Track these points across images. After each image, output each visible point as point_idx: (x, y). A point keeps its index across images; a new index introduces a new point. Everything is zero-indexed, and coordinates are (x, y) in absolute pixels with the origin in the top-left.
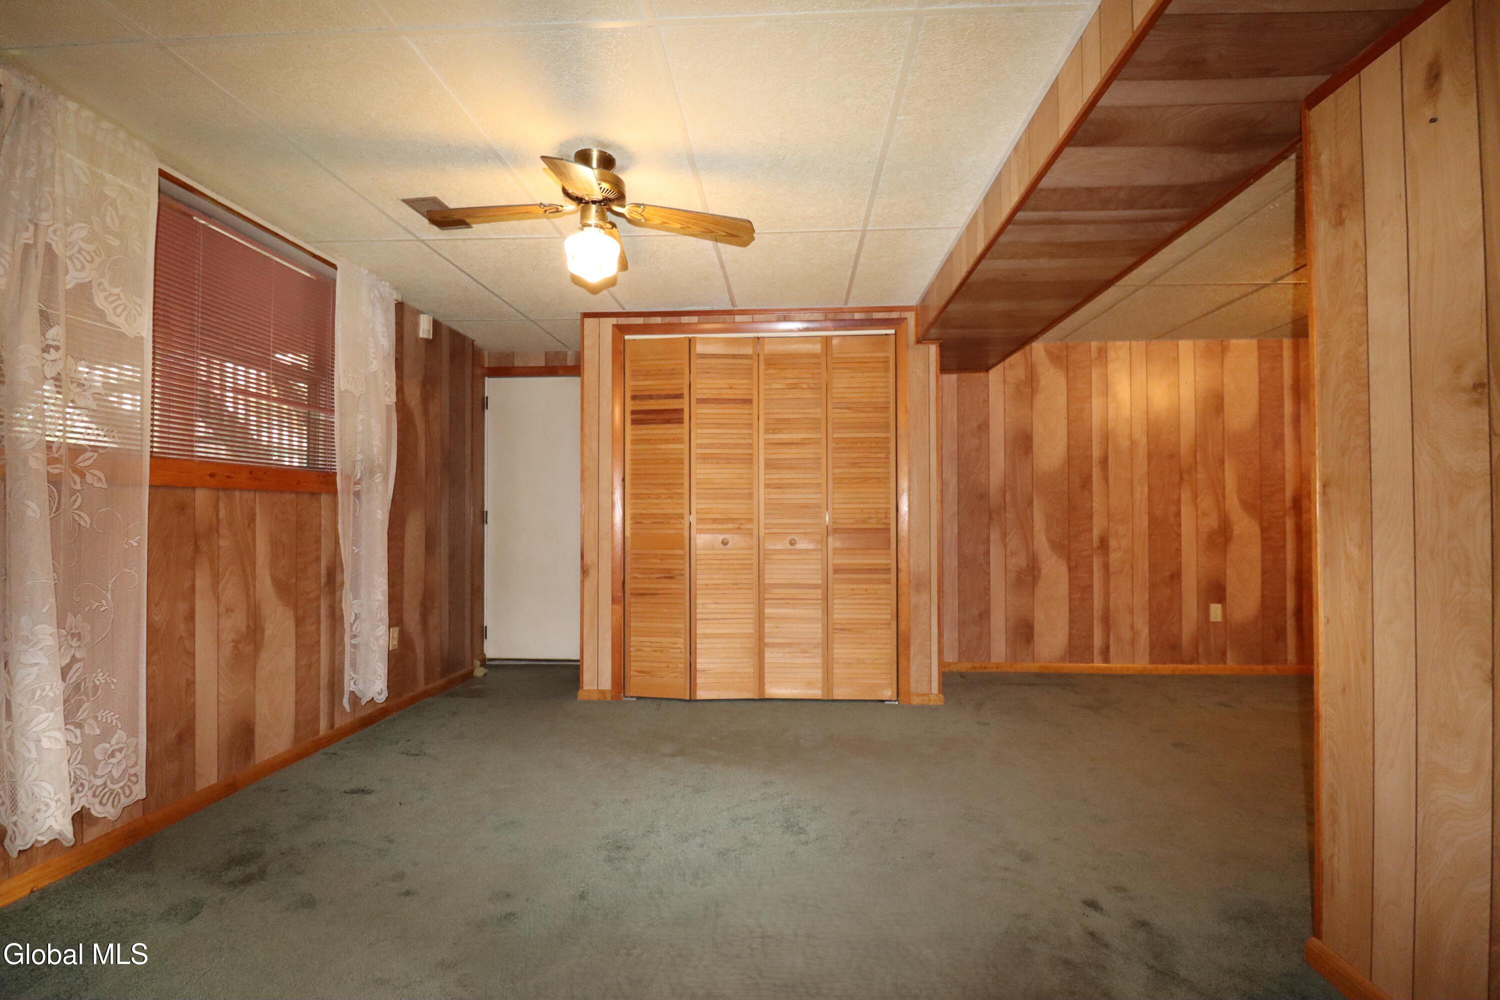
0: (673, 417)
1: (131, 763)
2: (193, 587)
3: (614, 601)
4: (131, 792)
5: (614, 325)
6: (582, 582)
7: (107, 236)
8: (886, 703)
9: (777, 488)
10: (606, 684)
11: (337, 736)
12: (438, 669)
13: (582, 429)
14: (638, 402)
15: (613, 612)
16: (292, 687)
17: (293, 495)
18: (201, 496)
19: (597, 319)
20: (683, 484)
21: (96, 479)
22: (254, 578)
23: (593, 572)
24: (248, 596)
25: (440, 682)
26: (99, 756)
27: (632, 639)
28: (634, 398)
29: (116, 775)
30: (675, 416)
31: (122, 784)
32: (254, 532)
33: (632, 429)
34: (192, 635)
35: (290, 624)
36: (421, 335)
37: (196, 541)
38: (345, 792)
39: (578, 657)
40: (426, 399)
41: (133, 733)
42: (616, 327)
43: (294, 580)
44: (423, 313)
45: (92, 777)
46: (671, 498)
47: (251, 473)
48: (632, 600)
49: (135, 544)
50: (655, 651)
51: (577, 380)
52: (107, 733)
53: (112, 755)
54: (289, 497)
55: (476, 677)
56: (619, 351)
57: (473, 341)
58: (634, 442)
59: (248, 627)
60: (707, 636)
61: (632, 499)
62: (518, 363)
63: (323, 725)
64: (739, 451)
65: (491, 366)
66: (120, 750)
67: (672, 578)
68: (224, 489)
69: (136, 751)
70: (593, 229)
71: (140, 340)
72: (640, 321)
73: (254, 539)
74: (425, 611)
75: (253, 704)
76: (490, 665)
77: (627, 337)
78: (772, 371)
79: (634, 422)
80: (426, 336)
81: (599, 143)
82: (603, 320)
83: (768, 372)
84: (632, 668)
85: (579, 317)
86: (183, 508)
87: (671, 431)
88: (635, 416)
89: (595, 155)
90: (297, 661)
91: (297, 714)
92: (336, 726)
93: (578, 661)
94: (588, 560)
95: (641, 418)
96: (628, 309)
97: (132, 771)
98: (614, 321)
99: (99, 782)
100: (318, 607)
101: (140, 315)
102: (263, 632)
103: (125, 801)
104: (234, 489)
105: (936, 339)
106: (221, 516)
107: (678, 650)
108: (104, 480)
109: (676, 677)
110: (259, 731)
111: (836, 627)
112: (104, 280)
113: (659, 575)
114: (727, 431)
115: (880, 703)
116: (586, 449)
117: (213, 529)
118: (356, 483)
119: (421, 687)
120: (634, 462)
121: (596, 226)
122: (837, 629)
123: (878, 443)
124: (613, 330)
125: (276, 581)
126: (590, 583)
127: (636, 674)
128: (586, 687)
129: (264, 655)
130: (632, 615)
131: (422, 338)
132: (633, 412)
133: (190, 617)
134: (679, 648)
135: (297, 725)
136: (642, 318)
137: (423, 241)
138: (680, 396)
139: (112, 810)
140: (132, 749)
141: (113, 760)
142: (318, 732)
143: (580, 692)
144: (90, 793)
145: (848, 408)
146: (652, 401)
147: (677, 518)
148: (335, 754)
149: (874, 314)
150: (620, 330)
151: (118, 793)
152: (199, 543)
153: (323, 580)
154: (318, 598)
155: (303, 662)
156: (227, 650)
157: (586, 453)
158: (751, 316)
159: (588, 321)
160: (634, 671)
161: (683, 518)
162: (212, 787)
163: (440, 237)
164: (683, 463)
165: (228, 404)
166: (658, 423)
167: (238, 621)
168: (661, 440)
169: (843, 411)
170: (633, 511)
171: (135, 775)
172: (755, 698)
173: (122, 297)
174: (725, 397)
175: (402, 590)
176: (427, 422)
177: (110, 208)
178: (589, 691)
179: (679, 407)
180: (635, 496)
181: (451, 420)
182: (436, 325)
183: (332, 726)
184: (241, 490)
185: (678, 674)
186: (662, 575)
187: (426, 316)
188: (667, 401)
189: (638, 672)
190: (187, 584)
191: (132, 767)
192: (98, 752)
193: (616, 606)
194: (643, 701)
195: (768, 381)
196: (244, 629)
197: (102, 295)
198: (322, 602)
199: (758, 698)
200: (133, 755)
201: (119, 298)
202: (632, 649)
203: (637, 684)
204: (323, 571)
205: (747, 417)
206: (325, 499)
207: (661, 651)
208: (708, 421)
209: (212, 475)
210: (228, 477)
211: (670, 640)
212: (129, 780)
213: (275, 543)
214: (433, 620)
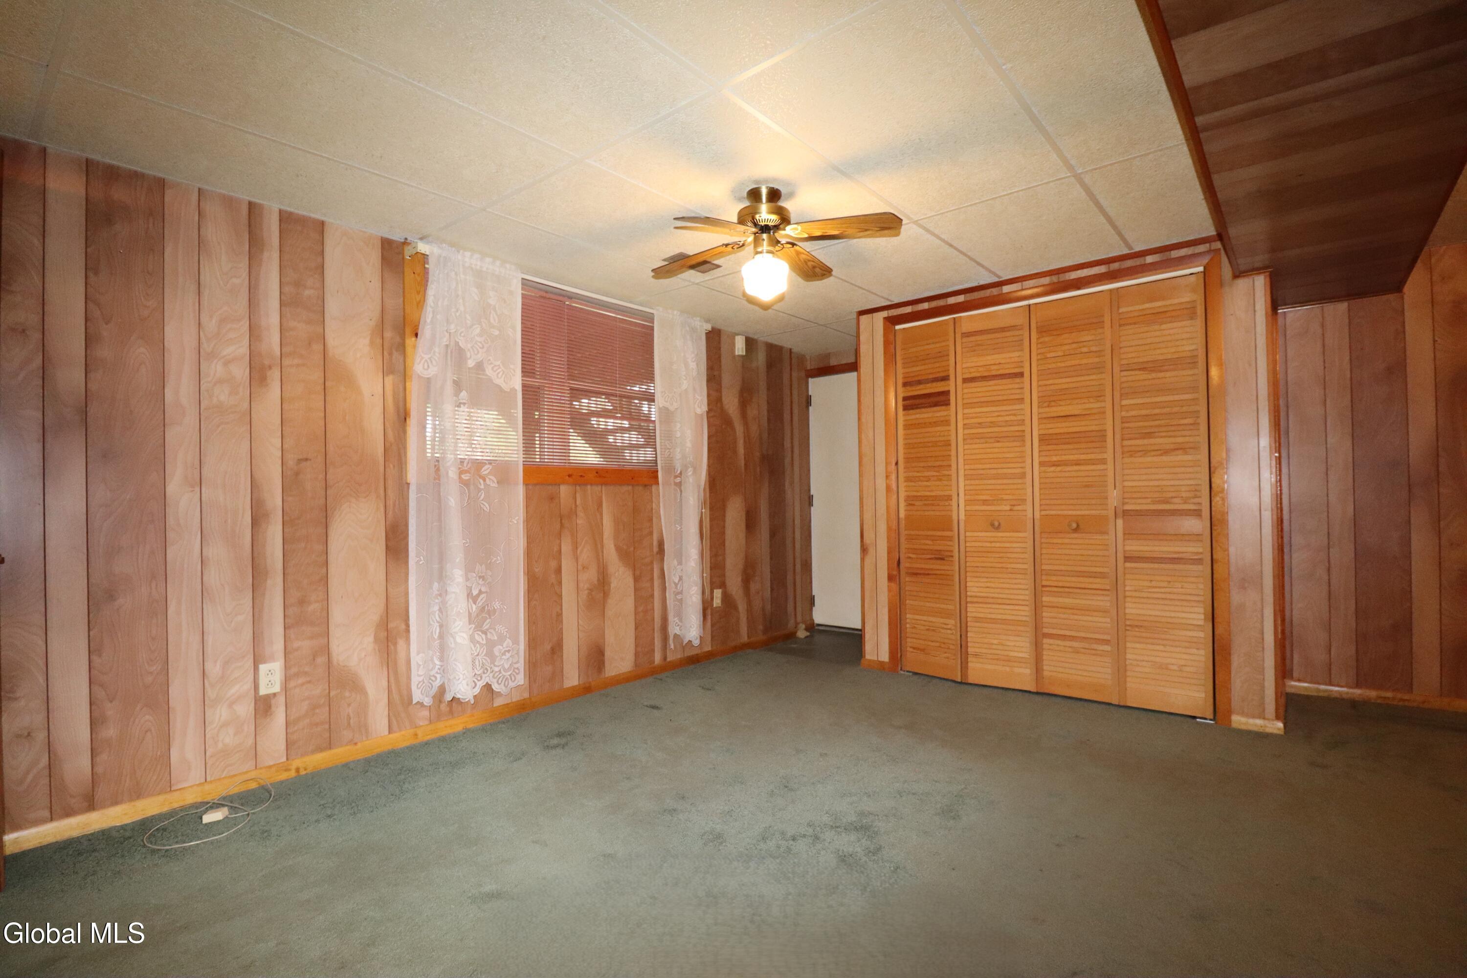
0: (941, 399)
1: (515, 661)
2: (560, 552)
3: (890, 578)
4: (515, 679)
5: (885, 318)
6: (863, 560)
7: (492, 330)
8: (1198, 720)
9: (1054, 465)
10: (885, 657)
11: (668, 667)
12: (761, 627)
13: (859, 419)
14: (908, 388)
15: (889, 590)
16: (632, 626)
17: (630, 488)
18: (564, 490)
19: (870, 316)
20: (950, 466)
21: (492, 481)
22: (602, 547)
23: (871, 551)
24: (598, 560)
25: (761, 637)
26: (497, 653)
27: (908, 616)
28: (905, 384)
29: (507, 666)
30: (942, 398)
31: (509, 673)
32: (601, 514)
33: (904, 415)
34: (560, 583)
35: (630, 581)
36: (737, 353)
37: (561, 520)
38: (647, 706)
39: (859, 627)
40: (744, 404)
41: (516, 642)
42: (887, 319)
43: (632, 549)
44: (738, 334)
45: (492, 666)
46: (940, 480)
47: (597, 473)
48: (907, 579)
49: (516, 522)
50: (928, 630)
51: (855, 374)
52: (501, 639)
53: (504, 654)
54: (626, 488)
55: (798, 638)
56: (889, 343)
57: (791, 349)
58: (907, 427)
59: (599, 580)
60: (977, 620)
61: (905, 481)
62: (833, 362)
63: (658, 658)
64: (1013, 428)
65: (812, 368)
66: (509, 651)
67: (942, 559)
68: (580, 485)
69: (518, 654)
70: (765, 255)
71: (514, 390)
72: (908, 309)
73: (602, 519)
74: (747, 579)
75: (603, 636)
76: (818, 630)
77: (898, 327)
78: (1046, 339)
79: (906, 408)
80: (740, 353)
81: (766, 181)
82: (875, 315)
83: (1042, 340)
84: (909, 644)
85: (855, 316)
86: (552, 498)
87: (938, 414)
88: (906, 402)
89: (764, 192)
90: (636, 607)
91: (636, 646)
92: (668, 660)
93: (860, 630)
94: (867, 540)
95: (911, 403)
96: (896, 300)
97: (516, 666)
98: (885, 314)
99: (497, 669)
100: (652, 570)
101: (514, 375)
102: (609, 584)
103: (512, 684)
104: (586, 484)
105: (1265, 268)
106: (578, 503)
107: (949, 632)
108: (496, 481)
109: (948, 658)
110: (608, 654)
111: (1128, 623)
112: (491, 358)
113: (929, 556)
114: (994, 409)
115: (1189, 720)
116: (863, 436)
117: (573, 513)
118: (676, 477)
119: (745, 638)
120: (907, 446)
121: (769, 252)
122: (1129, 625)
123: (1182, 406)
124: (884, 324)
125: (618, 549)
126: (869, 560)
127: (911, 650)
128: (868, 657)
129: (611, 602)
130: (907, 593)
131: (739, 356)
132: (905, 399)
133: (559, 571)
134: (950, 629)
135: (636, 654)
136: (910, 307)
137: (697, 284)
138: (945, 378)
139: (504, 688)
140: (515, 652)
141: (504, 657)
142: (654, 662)
143: (862, 661)
144: (491, 675)
145: (1140, 369)
146: (921, 386)
147: (946, 500)
148: (661, 680)
149: (1172, 252)
150: (892, 321)
151: (507, 679)
152: (563, 521)
153: (655, 549)
154: (652, 563)
155: (641, 609)
156: (584, 594)
157: (864, 442)
158: (1020, 284)
159: (863, 318)
160: (911, 647)
161: (951, 500)
162: (574, 687)
163: (707, 279)
164: (950, 445)
165: (593, 422)
166: (926, 407)
167: (591, 575)
168: (930, 423)
169: (1137, 372)
170: (906, 493)
171: (517, 668)
172: (1032, 690)
173: (501, 366)
174: (994, 373)
175: (724, 559)
176: (746, 424)
177: (492, 312)
178: (870, 661)
179: (946, 389)
180: (908, 479)
181: (769, 419)
182: (750, 343)
183: (665, 658)
184: (591, 485)
185: (949, 655)
186: (933, 556)
187: (740, 336)
188: (934, 384)
189: (914, 648)
190: (556, 549)
191: (515, 663)
192: (496, 651)
193: (892, 584)
194: (917, 677)
195: (1042, 351)
196: (596, 582)
197: (490, 367)
198: (655, 566)
199: (1035, 691)
200: (516, 656)
201: (500, 368)
202: (908, 626)
203: (912, 659)
204: (655, 543)
205: (1018, 391)
206: (654, 488)
207: (933, 630)
208: (975, 400)
209: (570, 476)
210: (581, 476)
211: (942, 620)
212: (514, 671)
213: (617, 522)
214: (754, 587)
